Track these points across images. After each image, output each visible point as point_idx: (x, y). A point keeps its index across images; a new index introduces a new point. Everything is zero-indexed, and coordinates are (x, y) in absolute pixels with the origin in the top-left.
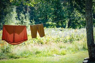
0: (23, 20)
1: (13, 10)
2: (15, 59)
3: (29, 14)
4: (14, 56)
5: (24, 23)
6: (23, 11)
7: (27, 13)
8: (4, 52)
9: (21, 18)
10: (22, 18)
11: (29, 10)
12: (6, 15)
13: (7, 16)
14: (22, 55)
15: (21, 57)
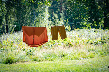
0: (56, 20)
1: (44, 10)
2: (39, 62)
3: (64, 14)
4: (38, 59)
5: (57, 23)
6: (58, 11)
7: (61, 13)
8: (27, 55)
9: (53, 19)
10: (55, 18)
11: (64, 9)
12: (37, 15)
13: (39, 16)
14: (46, 58)
15: (45, 60)
